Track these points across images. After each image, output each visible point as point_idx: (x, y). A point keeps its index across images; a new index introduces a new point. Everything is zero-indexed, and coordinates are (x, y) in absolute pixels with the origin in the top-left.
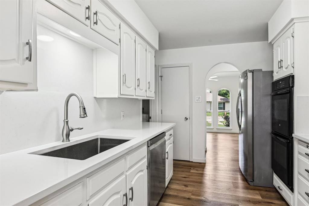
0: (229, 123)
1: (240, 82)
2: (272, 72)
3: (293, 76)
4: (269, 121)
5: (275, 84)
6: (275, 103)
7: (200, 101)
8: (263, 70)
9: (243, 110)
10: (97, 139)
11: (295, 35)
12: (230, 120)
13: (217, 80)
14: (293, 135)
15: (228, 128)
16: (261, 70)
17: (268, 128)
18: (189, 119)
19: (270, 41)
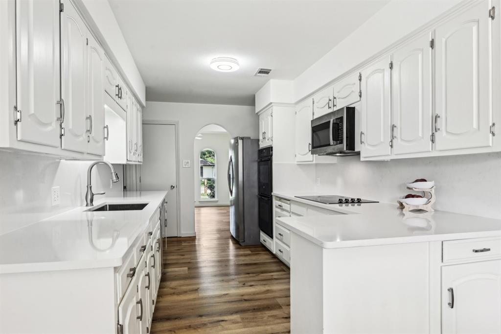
0: (214, 194)
1: (231, 144)
2: (258, 140)
3: (272, 147)
4: (256, 184)
5: (261, 151)
6: (261, 167)
7: (189, 166)
8: (251, 138)
9: (234, 176)
10: (106, 205)
11: (273, 114)
12: (216, 189)
13: (200, 139)
14: (272, 194)
15: (213, 199)
16: (249, 138)
17: (256, 191)
18: (175, 187)
19: (256, 112)
